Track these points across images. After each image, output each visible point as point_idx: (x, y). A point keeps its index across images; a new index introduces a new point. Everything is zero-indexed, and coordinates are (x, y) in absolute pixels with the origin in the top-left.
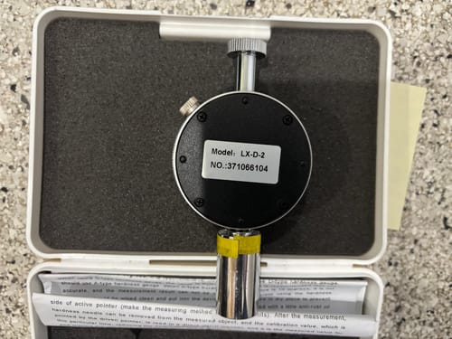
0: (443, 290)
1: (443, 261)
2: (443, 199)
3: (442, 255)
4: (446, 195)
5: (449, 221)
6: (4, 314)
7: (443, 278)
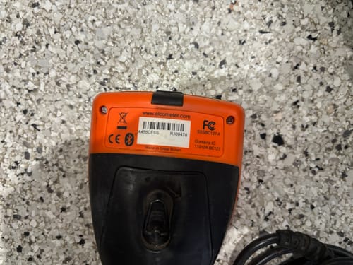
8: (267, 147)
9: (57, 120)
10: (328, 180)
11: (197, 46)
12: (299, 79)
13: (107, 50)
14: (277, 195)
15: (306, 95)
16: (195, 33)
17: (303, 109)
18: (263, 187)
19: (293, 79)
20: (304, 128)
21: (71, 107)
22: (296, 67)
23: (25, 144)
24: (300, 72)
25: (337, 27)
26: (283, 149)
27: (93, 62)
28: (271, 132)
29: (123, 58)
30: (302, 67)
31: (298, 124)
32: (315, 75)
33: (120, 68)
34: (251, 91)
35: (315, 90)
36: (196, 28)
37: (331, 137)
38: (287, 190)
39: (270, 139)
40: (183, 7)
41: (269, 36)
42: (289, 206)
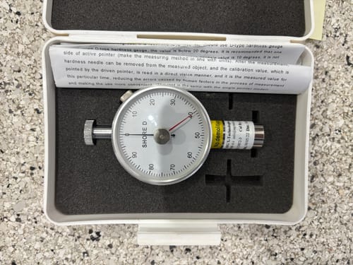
0: (347, 113)
1: (347, 90)
2: (346, 42)
3: (346, 85)
4: (348, 39)
5: (350, 59)
6: (8, 114)
7: (347, 104)
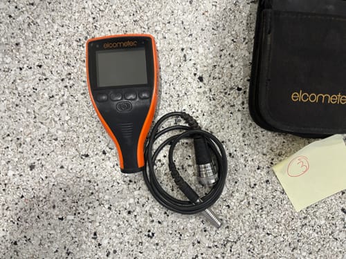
8: (194, 80)
9: (107, 29)
10: (215, 106)
11: (183, 23)
12: (221, 56)
13: (143, 7)
14: (190, 103)
15: (221, 64)
16: (184, 17)
17: (217, 70)
18: (186, 97)
19: (218, 55)
20: (214, 78)
21: (116, 25)
22: (222, 50)
23: (88, 33)
24: (222, 53)
25: (246, 41)
26: (201, 84)
27: (134, 10)
28: (199, 74)
29: (148, 14)
30: (224, 51)
31: (212, 76)
32: (228, 57)
33: (145, 18)
34: (198, 52)
35: (225, 64)
36: (186, 15)
37: (224, 87)
38: (195, 103)
39: (197, 77)
40: (184, 3)
41: (216, 32)
42: (193, 110)
